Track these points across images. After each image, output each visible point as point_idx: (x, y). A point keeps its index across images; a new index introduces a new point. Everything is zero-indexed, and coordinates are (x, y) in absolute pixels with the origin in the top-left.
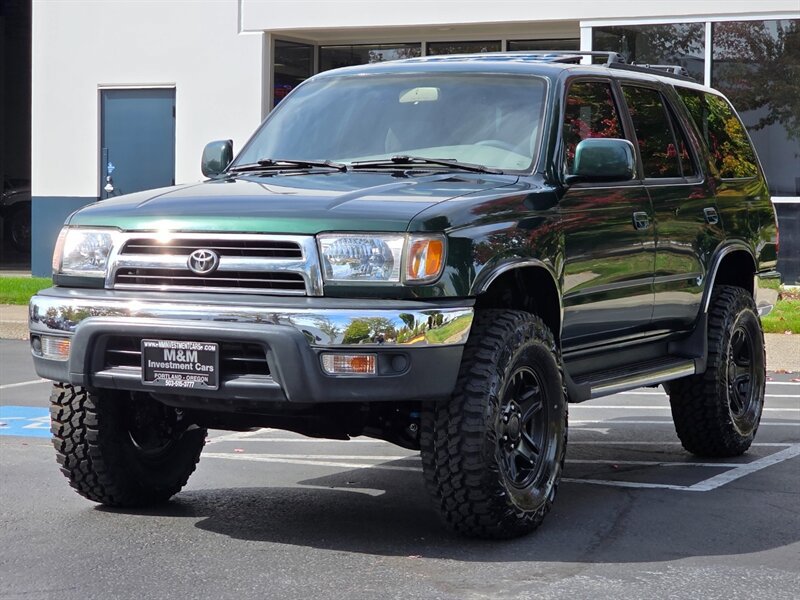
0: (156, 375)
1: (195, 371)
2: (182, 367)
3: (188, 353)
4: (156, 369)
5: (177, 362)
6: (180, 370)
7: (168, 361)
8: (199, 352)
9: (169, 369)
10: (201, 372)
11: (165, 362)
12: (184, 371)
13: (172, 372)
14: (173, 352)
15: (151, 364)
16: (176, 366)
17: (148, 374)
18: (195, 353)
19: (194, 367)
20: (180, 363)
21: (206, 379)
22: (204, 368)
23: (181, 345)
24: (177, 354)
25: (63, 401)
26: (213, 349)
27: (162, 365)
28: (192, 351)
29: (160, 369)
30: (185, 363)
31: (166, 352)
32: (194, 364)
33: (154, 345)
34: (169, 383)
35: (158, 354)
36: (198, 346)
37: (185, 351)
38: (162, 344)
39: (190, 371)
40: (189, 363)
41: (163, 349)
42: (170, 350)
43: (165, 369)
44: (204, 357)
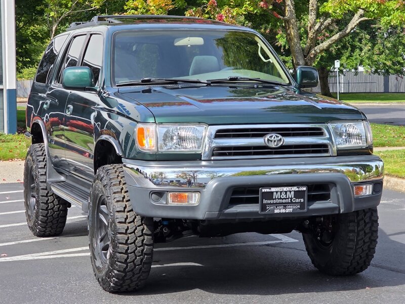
0: (267, 208)
1: (292, 202)
2: (284, 201)
3: (288, 193)
4: (268, 204)
5: (281, 199)
6: (283, 203)
7: (276, 199)
8: (295, 191)
9: (276, 203)
10: (295, 203)
11: (273, 199)
12: (285, 203)
13: (277, 205)
14: (279, 193)
15: (265, 201)
16: (280, 201)
17: (263, 208)
18: (293, 193)
19: (291, 200)
20: (283, 199)
21: (299, 207)
22: (298, 200)
23: (285, 189)
24: (281, 194)
25: (128, 231)
26: (305, 189)
27: (272, 201)
28: (290, 192)
29: (270, 204)
30: (285, 199)
31: (275, 194)
32: (291, 198)
33: (268, 190)
34: (276, 211)
35: (270, 195)
36: (295, 188)
37: (286, 192)
38: (273, 189)
39: (289, 203)
40: (288, 199)
41: (272, 192)
42: (277, 192)
43: (273, 204)
44: (298, 194)
